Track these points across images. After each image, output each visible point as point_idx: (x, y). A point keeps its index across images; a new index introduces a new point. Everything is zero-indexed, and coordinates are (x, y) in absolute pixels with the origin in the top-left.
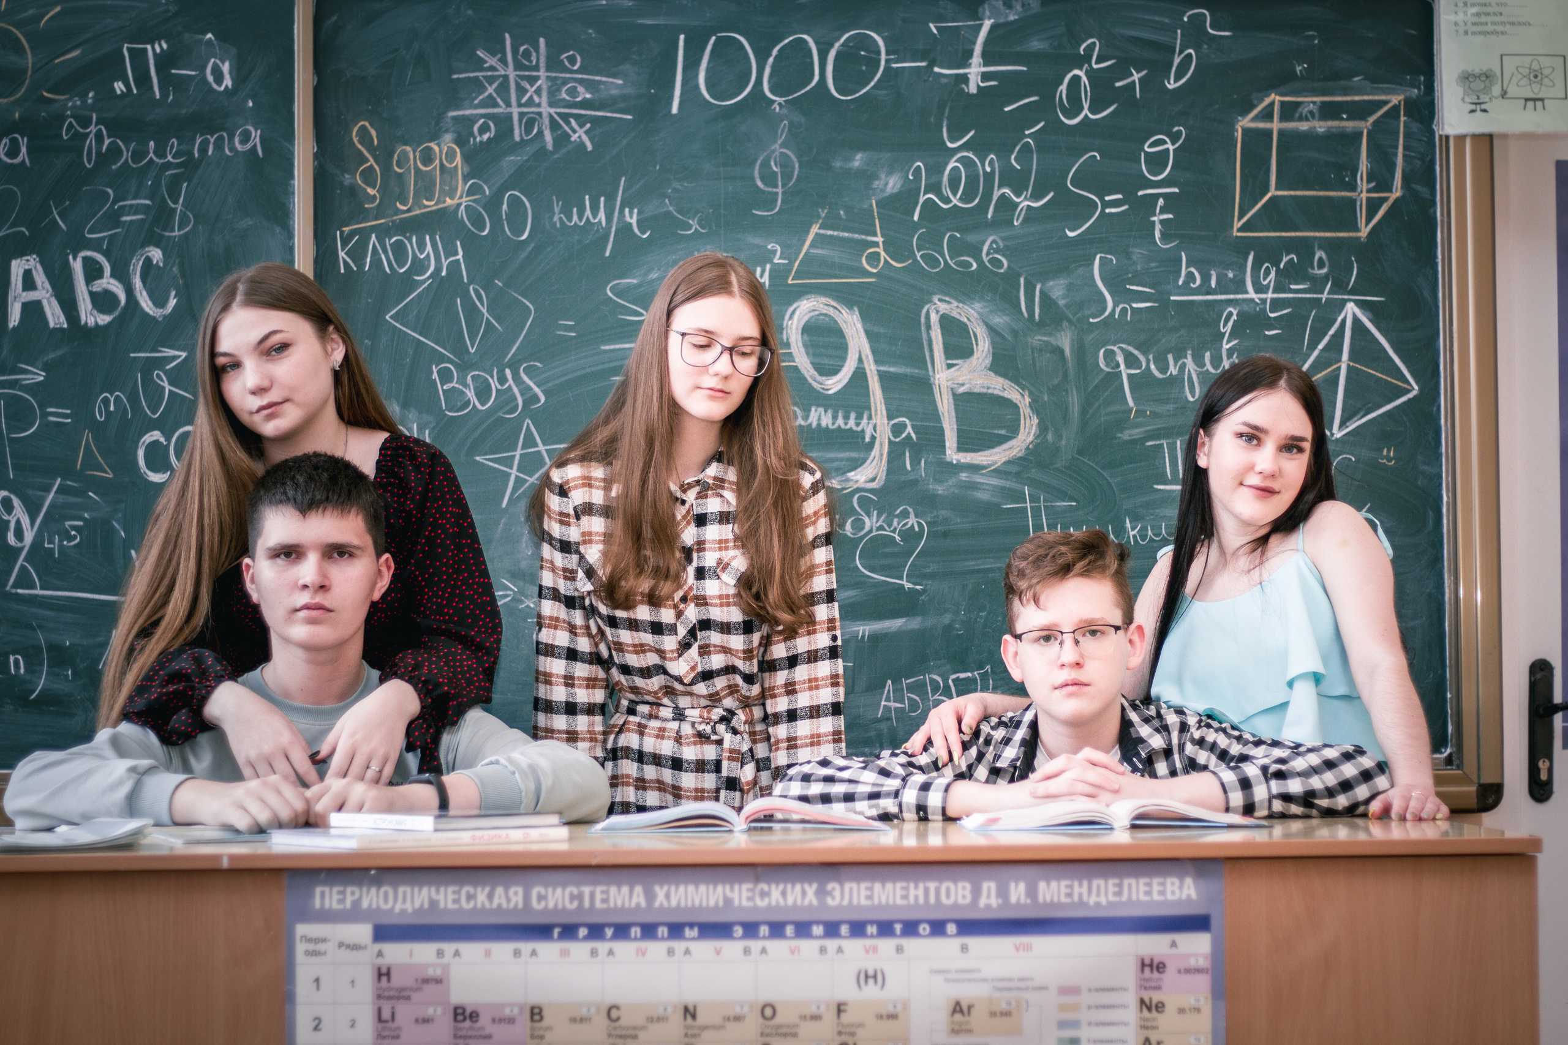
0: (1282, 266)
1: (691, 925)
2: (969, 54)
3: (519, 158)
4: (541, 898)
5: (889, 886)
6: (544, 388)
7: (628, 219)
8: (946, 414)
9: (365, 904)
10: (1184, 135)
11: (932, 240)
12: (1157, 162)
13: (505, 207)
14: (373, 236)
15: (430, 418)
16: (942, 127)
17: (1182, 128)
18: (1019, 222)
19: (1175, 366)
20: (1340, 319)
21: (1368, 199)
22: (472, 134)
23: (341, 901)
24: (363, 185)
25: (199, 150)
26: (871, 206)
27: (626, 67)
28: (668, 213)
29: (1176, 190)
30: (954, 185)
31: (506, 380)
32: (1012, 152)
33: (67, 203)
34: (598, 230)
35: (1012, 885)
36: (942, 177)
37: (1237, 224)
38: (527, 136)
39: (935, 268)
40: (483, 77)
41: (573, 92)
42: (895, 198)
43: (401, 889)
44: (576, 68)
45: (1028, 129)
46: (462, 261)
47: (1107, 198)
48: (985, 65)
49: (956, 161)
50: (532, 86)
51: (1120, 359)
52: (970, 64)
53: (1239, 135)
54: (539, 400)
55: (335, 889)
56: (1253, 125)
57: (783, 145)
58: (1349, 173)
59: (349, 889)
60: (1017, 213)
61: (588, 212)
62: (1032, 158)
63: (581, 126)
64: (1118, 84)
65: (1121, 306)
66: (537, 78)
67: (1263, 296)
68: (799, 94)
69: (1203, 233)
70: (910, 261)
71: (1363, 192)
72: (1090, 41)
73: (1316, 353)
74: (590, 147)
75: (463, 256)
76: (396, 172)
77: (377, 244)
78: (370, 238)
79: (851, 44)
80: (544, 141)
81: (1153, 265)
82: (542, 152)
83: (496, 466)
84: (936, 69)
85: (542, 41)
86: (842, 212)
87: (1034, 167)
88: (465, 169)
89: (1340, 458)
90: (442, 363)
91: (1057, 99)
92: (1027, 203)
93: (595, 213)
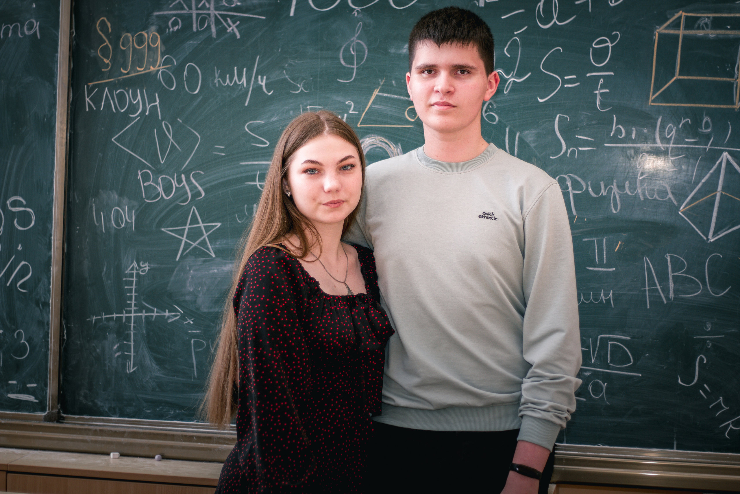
0: (680, 126)
3: (195, 42)
6: (205, 187)
7: (260, 82)
10: (619, 37)
12: (600, 55)
13: (185, 73)
14: (106, 89)
15: (136, 203)
17: (618, 33)
18: (507, 91)
19: (605, 189)
20: (718, 163)
22: (168, 27)
24: (102, 57)
25: (3, 34)
28: (285, 79)
29: (612, 73)
31: (182, 182)
32: (505, 46)
34: (241, 89)
38: (201, 28)
41: (229, 1)
45: (516, 31)
46: (158, 106)
47: (566, 78)
51: (569, 184)
54: (201, 195)
56: (666, 32)
57: (359, 38)
58: (729, 65)
60: (506, 86)
61: (236, 78)
62: (518, 50)
63: (234, 23)
64: (577, 3)
65: (571, 149)
67: (667, 145)
68: (370, 5)
71: (739, 79)
73: (700, 185)
74: (238, 36)
75: (159, 103)
76: (121, 49)
77: (108, 94)
78: (105, 89)
80: (211, 32)
81: (594, 122)
82: (210, 39)
83: (174, 235)
86: (394, 82)
87: (519, 56)
88: (162, 48)
89: (712, 255)
90: (144, 169)
91: (537, 11)
92: (513, 79)
93: (240, 79)
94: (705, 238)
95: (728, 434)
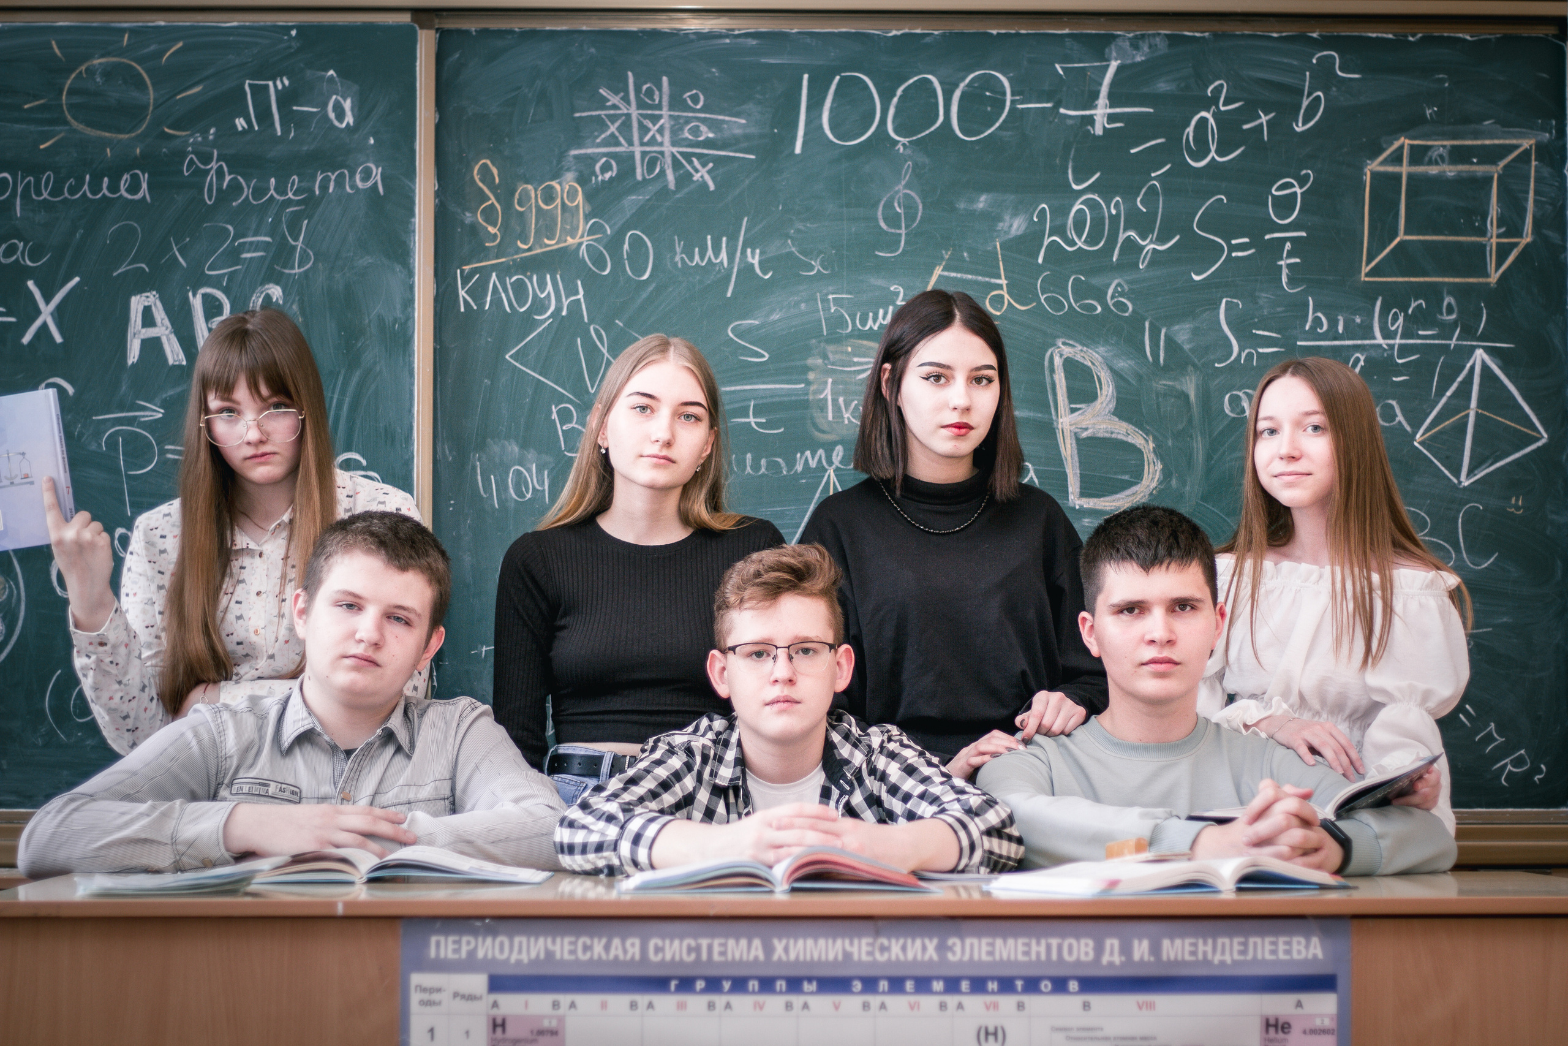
0: (1410, 311)
1: (810, 980)
2: (1095, 95)
3: (641, 197)
4: (658, 950)
5: (1011, 942)
7: (750, 259)
8: (1069, 459)
9: (480, 954)
10: (1312, 179)
11: (1056, 283)
12: (1285, 205)
13: (626, 246)
14: (494, 274)
15: (549, 459)
16: (1067, 169)
17: (1310, 172)
18: (1145, 265)
20: (1468, 365)
21: (1498, 244)
22: (594, 173)
23: (457, 951)
24: (484, 224)
25: (320, 187)
26: (996, 248)
27: (750, 106)
28: (791, 254)
29: (1304, 234)
30: (1079, 227)
32: (1138, 195)
33: (188, 239)
34: (720, 270)
35: (1136, 943)
36: (1067, 219)
37: (1365, 269)
38: (649, 175)
39: (1059, 311)
40: (606, 115)
41: (695, 131)
42: (1020, 240)
43: (517, 940)
44: (698, 107)
45: (1154, 172)
46: (582, 300)
47: (1234, 242)
48: (1111, 107)
49: (1081, 203)
50: (654, 125)
52: (1096, 105)
53: (1368, 178)
55: (451, 939)
56: (1382, 169)
57: (907, 186)
58: (1479, 218)
59: (465, 939)
60: (1142, 256)
61: (710, 253)
62: (1159, 200)
63: (704, 165)
64: (1246, 127)
65: (1247, 351)
66: (660, 117)
67: (1391, 342)
68: (923, 134)
69: (1331, 278)
70: (1034, 304)
71: (1493, 237)
72: (1217, 83)
73: (1444, 400)
74: (712, 187)
75: (584, 295)
76: (517, 211)
77: (497, 283)
78: (490, 276)
79: (976, 85)
80: (666, 180)
81: (1279, 309)
82: (664, 192)
84: (1062, 111)
85: (665, 79)
86: (965, 254)
87: (1160, 210)
88: (586, 208)
89: (1468, 506)
90: (562, 403)
91: (1184, 141)
92: (1152, 246)
93: (717, 253)
94: (1455, 481)
95: (1505, 780)
